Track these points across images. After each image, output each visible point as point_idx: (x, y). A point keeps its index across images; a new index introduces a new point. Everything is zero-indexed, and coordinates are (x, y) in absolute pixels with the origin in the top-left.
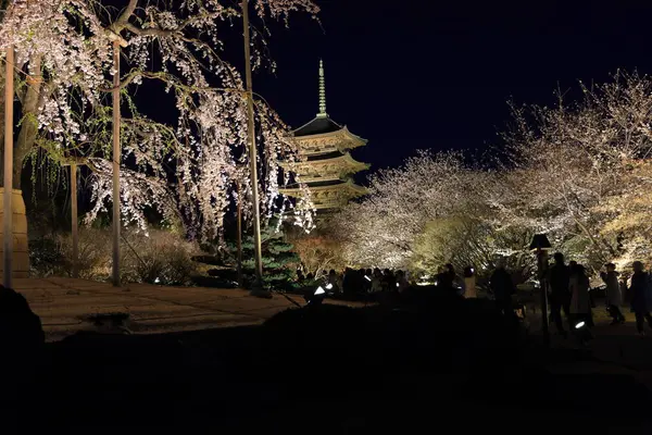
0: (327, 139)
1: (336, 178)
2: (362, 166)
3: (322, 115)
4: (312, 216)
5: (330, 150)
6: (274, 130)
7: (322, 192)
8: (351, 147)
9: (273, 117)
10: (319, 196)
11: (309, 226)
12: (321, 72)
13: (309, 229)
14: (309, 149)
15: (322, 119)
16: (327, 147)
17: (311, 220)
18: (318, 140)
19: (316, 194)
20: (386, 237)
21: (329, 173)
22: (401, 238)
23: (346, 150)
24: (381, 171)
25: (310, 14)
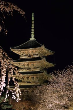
0: (34, 51)
1: (38, 70)
2: (51, 65)
3: (33, 39)
4: (19, 95)
5: (36, 56)
6: (5, 60)
7: (30, 77)
8: (46, 55)
9: (4, 54)
10: (29, 79)
11: (18, 99)
12: (33, 18)
13: (18, 100)
14: (26, 55)
15: (32, 41)
16: (34, 55)
17: (19, 96)
18: (30, 51)
19: (28, 78)
20: (57, 102)
21: (35, 68)
22: (64, 103)
23: (44, 57)
24: (55, 71)
25: (22, 14)
